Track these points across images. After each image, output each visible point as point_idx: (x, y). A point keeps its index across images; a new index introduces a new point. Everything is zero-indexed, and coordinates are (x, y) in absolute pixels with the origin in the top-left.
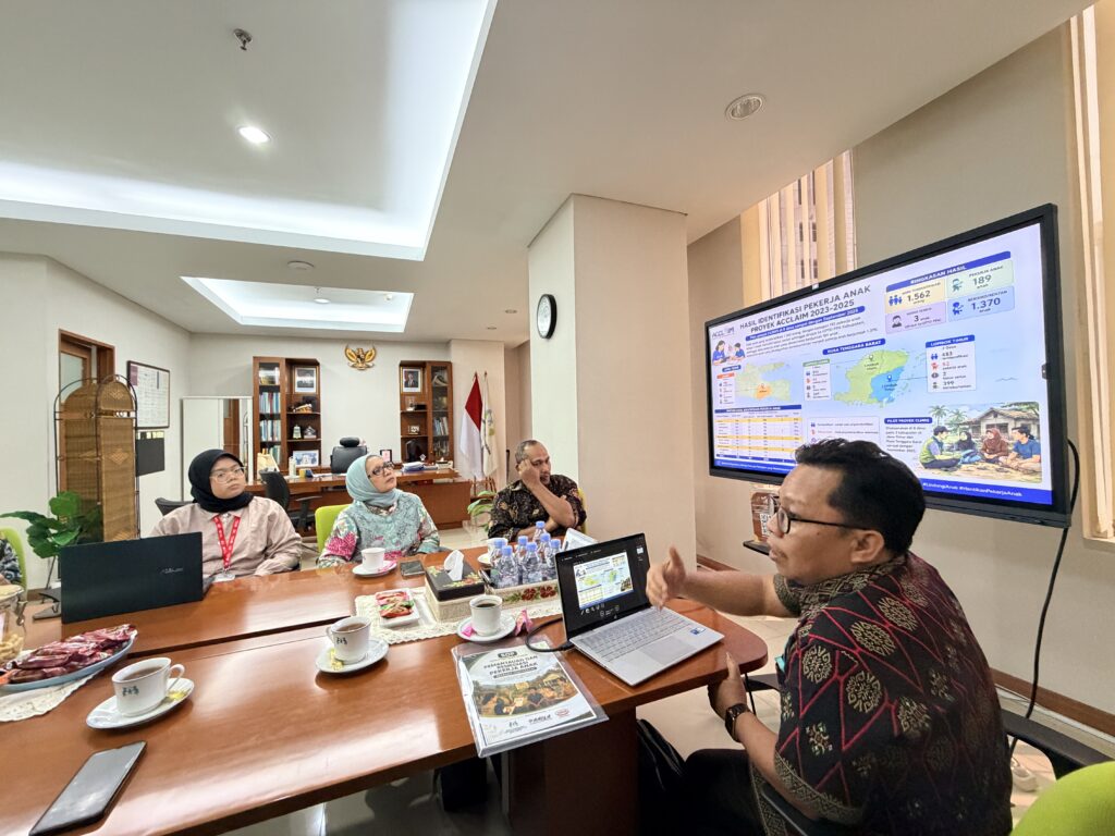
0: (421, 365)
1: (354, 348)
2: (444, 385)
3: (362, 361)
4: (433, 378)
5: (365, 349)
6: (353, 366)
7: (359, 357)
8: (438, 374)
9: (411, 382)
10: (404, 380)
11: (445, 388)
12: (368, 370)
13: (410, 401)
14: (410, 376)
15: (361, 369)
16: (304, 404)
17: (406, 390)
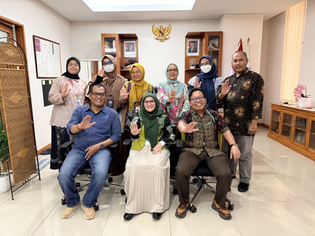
0: (201, 36)
1: (157, 26)
2: (216, 49)
3: (162, 35)
4: (209, 45)
5: (165, 26)
6: (157, 39)
7: (160, 32)
8: (212, 42)
9: (192, 49)
10: (188, 47)
11: (217, 52)
12: (166, 41)
13: (192, 62)
14: (192, 44)
15: (162, 41)
16: (129, 64)
17: (189, 54)
